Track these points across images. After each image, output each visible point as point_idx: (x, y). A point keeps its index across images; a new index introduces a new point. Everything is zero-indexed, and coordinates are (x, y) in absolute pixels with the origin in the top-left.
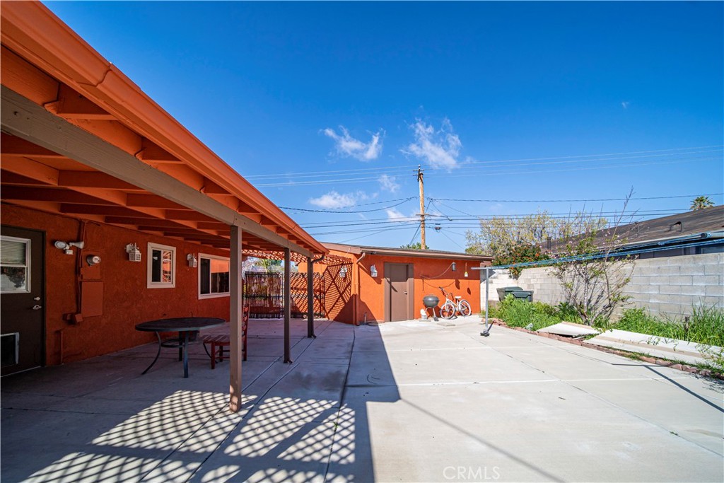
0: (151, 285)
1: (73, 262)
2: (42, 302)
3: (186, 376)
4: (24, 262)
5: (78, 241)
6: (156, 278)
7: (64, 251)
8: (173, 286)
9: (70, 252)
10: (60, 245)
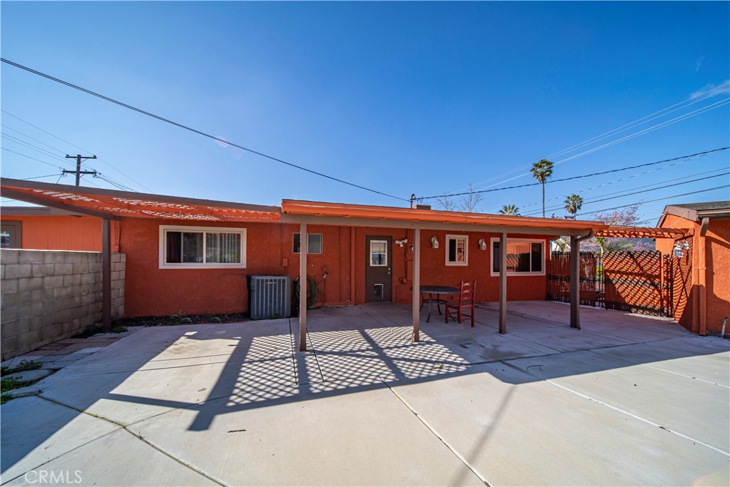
0: (448, 263)
1: (403, 251)
2: (391, 271)
3: (427, 322)
4: (385, 252)
5: (404, 239)
6: (452, 258)
7: (399, 245)
8: (466, 264)
9: (402, 246)
10: (397, 242)
